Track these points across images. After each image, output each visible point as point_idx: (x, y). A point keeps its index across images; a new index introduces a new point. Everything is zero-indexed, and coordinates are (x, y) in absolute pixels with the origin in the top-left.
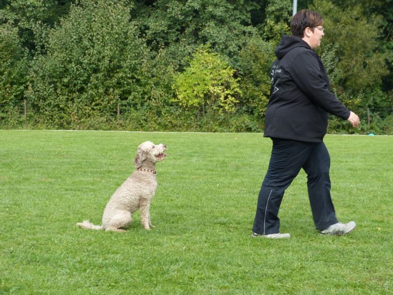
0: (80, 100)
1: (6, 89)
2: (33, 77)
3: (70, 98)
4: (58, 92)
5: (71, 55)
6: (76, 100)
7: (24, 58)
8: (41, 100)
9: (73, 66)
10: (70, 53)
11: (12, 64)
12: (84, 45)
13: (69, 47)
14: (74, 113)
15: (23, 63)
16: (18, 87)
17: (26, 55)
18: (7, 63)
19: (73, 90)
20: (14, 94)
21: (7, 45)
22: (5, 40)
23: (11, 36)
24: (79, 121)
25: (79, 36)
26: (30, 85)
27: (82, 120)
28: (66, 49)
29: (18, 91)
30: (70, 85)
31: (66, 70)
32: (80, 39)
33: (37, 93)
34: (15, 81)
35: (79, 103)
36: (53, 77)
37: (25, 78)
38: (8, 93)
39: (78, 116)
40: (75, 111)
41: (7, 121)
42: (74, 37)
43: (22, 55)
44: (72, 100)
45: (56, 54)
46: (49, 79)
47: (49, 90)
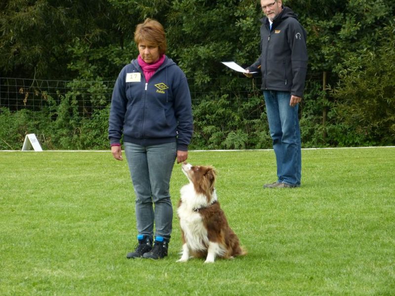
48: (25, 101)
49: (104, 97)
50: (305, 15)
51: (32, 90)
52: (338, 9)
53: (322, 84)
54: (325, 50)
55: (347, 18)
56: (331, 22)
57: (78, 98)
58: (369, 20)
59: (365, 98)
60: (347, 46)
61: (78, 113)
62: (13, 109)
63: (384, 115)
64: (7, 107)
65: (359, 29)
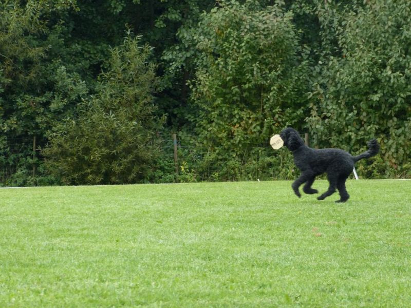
0: (400, 131)
1: (273, 115)
2: (318, 94)
3: (383, 128)
4: (361, 117)
5: (384, 54)
6: (393, 131)
7: (304, 63)
8: (333, 133)
9: (390, 73)
10: (383, 51)
11: (284, 73)
12: (405, 37)
13: (381, 41)
14: (390, 153)
15: (300, 71)
16: (294, 112)
17: (305, 57)
18: (276, 71)
19: (389, 114)
20: (287, 123)
21: (276, 40)
22: (273, 34)
23: (283, 25)
24: (399, 168)
25: (396, 21)
26: (315, 107)
27: (405, 166)
28: (376, 44)
29: (293, 119)
30: (383, 106)
31: (376, 81)
32: (399, 26)
33: (326, 121)
34: (289, 101)
35: (399, 136)
36: (354, 93)
37: (304, 96)
38: (277, 121)
39: (397, 159)
40: (393, 150)
41: (277, 170)
42: (390, 23)
43: (300, 57)
44: (386, 132)
45: (358, 54)
46: (346, 96)
47: (347, 115)
50: (23, 93)
52: (47, 89)
53: (32, 145)
54: (38, 120)
55: (56, 96)
56: (44, 98)
58: (74, 97)
59: (67, 156)
60: (55, 117)
63: (81, 169)
65: (65, 104)
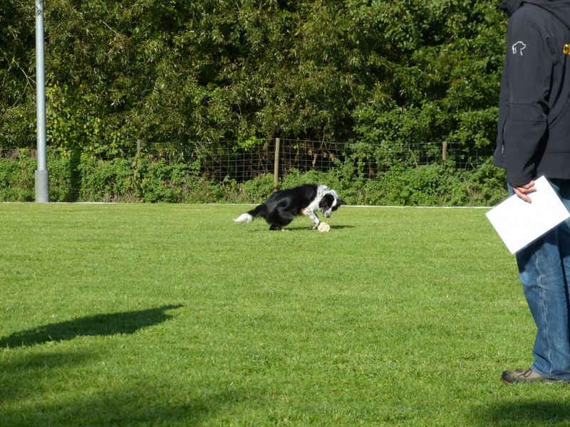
48: (314, 162)
49: (389, 159)
51: (320, 152)
57: (364, 160)
61: (363, 174)
62: (303, 170)
64: (297, 167)
